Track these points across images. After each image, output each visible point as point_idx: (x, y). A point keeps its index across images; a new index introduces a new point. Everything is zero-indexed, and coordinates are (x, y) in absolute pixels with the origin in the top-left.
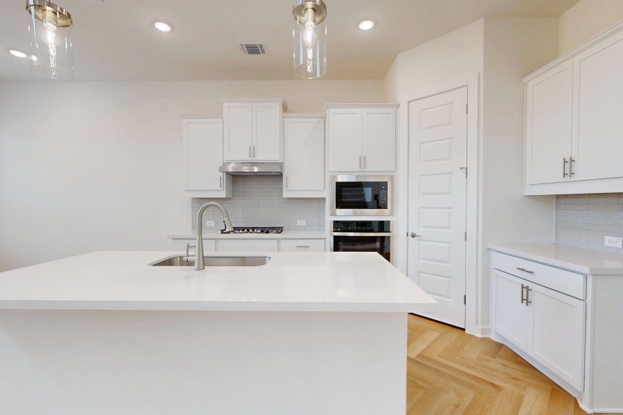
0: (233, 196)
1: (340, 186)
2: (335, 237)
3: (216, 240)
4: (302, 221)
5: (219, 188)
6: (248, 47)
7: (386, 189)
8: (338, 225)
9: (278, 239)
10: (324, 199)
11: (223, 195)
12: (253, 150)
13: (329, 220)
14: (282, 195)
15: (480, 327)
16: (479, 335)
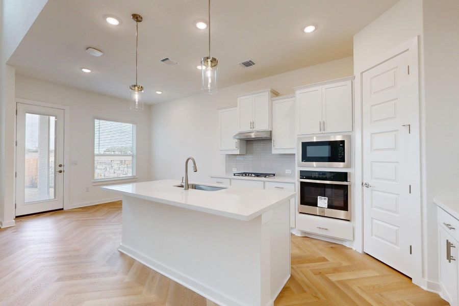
0: (247, 153)
1: (305, 145)
2: (301, 182)
3: (230, 179)
4: (289, 170)
5: (235, 148)
6: (244, 64)
7: (344, 146)
8: (304, 174)
9: (264, 182)
10: (294, 154)
11: (238, 152)
12: (252, 124)
13: (298, 170)
14: (271, 153)
15: (426, 279)
16: (425, 288)
